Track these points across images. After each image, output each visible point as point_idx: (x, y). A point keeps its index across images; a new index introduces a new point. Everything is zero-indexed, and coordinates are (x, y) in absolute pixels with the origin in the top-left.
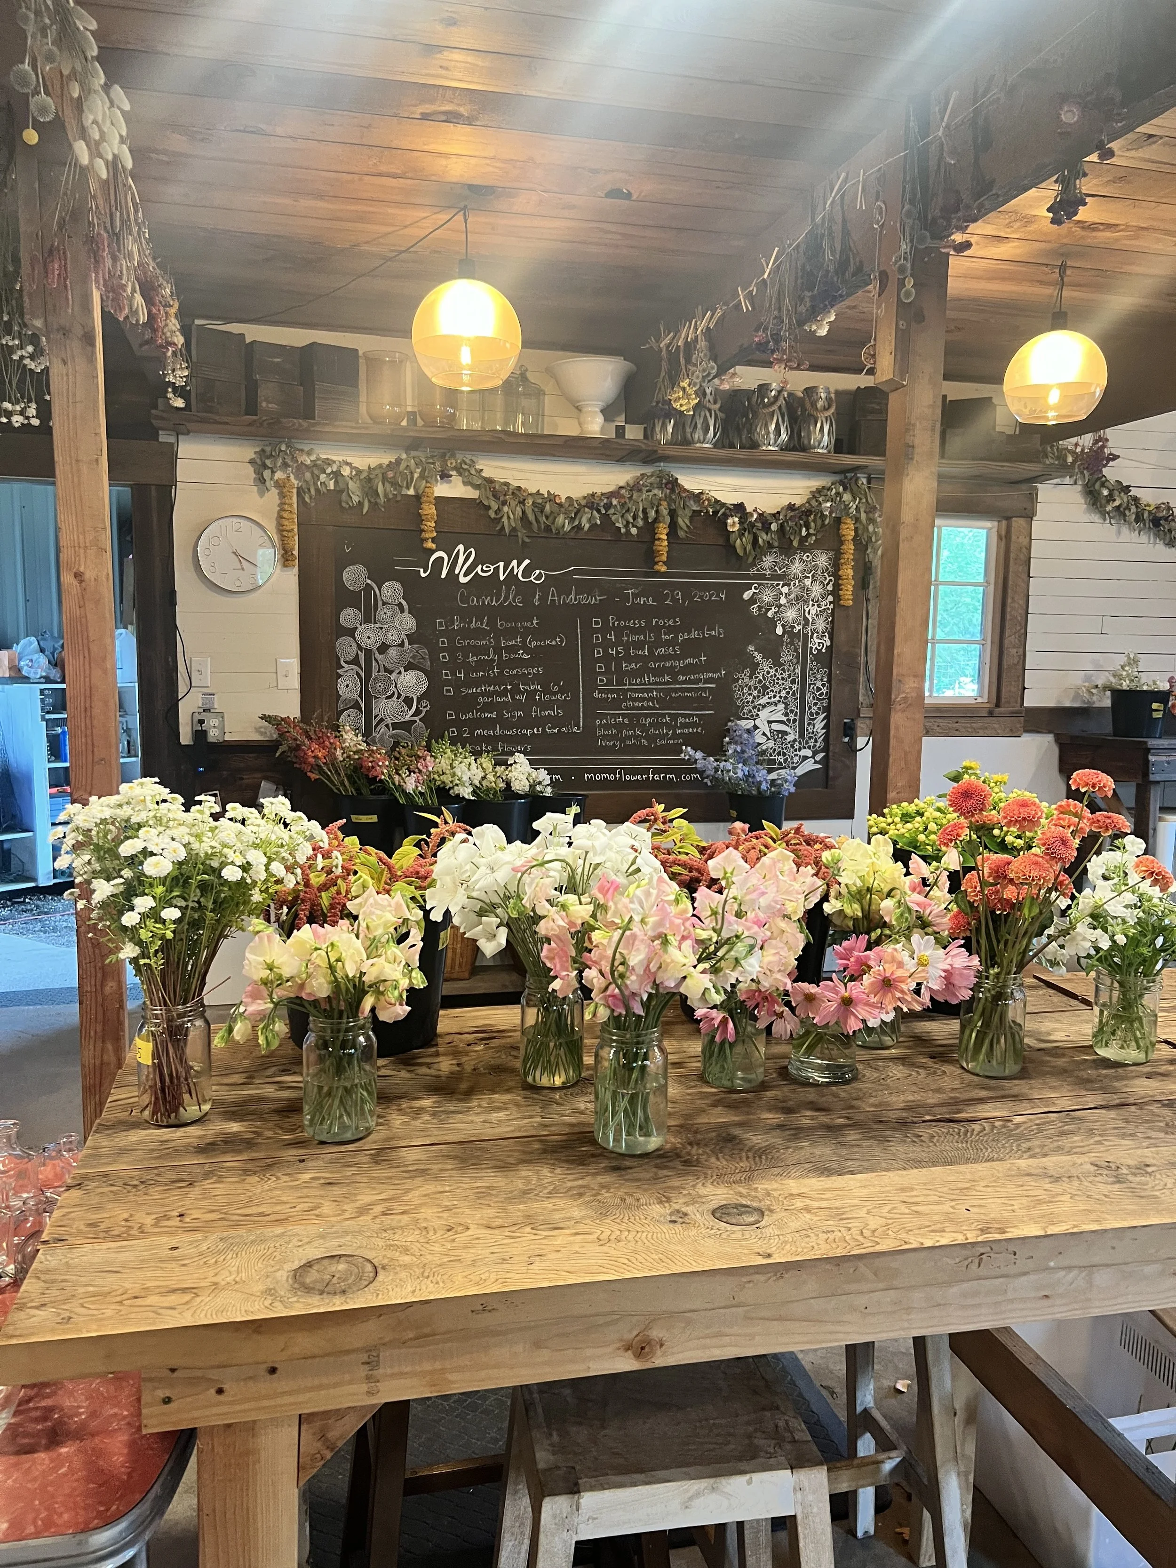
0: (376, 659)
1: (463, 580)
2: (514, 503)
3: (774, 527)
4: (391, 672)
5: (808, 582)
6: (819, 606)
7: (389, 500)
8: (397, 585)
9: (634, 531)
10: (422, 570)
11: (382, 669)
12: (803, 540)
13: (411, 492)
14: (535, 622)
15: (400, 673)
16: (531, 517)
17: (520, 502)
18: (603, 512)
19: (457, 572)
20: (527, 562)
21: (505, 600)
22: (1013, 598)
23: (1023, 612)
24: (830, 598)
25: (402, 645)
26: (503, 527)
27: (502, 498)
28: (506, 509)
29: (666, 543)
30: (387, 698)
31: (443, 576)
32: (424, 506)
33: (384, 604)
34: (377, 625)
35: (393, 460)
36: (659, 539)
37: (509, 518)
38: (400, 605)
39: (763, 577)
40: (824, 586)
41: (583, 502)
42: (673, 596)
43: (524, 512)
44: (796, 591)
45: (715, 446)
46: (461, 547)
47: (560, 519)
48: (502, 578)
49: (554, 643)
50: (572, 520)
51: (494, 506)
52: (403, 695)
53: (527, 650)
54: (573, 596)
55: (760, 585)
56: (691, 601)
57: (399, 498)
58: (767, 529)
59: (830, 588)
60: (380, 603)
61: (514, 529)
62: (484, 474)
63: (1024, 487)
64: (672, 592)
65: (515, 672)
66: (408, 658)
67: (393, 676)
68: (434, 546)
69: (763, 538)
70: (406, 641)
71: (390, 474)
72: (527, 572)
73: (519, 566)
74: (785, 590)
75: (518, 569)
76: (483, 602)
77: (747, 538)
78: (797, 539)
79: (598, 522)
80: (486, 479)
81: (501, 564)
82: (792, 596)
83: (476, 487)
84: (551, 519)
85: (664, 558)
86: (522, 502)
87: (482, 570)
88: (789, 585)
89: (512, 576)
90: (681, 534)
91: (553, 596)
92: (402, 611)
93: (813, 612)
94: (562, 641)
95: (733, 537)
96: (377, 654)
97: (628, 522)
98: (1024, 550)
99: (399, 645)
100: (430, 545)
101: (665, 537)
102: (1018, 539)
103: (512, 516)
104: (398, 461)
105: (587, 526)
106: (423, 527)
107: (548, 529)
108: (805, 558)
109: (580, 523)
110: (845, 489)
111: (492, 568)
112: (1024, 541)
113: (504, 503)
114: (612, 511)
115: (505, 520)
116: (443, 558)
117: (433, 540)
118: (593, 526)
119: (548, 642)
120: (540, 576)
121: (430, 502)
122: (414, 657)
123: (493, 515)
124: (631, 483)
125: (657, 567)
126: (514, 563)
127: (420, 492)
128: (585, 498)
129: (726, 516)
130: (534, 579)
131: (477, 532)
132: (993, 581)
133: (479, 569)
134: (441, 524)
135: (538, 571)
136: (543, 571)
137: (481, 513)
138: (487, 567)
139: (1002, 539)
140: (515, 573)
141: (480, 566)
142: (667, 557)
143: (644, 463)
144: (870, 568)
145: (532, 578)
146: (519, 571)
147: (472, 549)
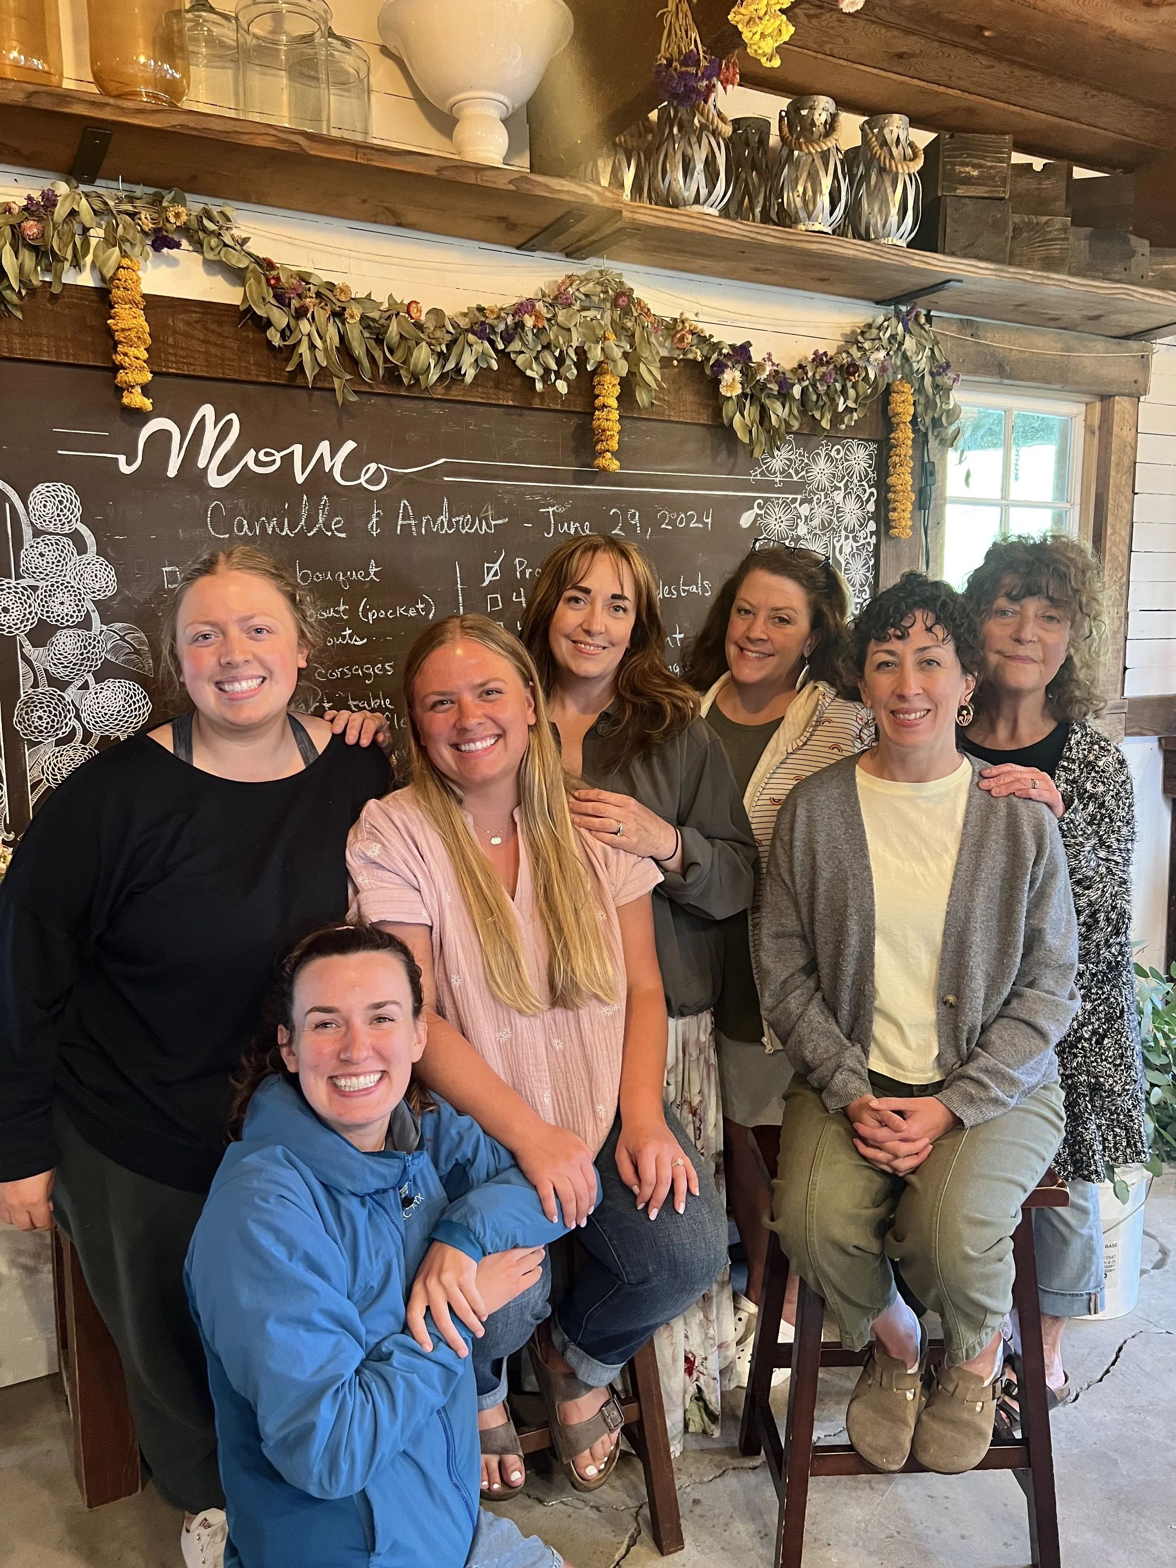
0: (25, 659)
1: (217, 481)
2: (322, 315)
3: (797, 391)
4: (63, 685)
5: (838, 496)
6: (855, 539)
7: (33, 292)
8: (66, 492)
9: (562, 387)
10: (122, 459)
11: (42, 681)
12: (837, 419)
13: (86, 279)
14: (373, 570)
15: (85, 686)
16: (359, 351)
17: (334, 314)
18: (500, 346)
19: (202, 464)
20: (350, 445)
21: (310, 525)
22: (1113, 527)
23: (1125, 549)
24: (872, 526)
25: (86, 624)
26: (300, 366)
27: (295, 303)
28: (305, 326)
29: (615, 415)
30: (59, 743)
31: (172, 472)
32: (118, 309)
33: (37, 533)
34: (24, 582)
35: (36, 195)
36: (604, 406)
37: (312, 347)
38: (76, 537)
39: (769, 486)
40: (863, 504)
41: (464, 323)
42: (625, 521)
43: (342, 338)
44: (821, 513)
45: (725, 213)
46: (207, 411)
47: (422, 355)
48: (300, 479)
49: (412, 613)
50: (442, 357)
51: (280, 318)
52: (97, 734)
53: (360, 629)
54: (444, 518)
55: (766, 500)
56: (657, 530)
57: (56, 289)
58: (784, 396)
59: (871, 507)
60: (27, 532)
61: (323, 373)
62: (250, 247)
63: (1133, 344)
64: (624, 511)
65: (338, 673)
66: (103, 652)
67: (71, 694)
68: (147, 404)
69: (778, 412)
70: (95, 617)
71: (31, 228)
72: (352, 466)
73: (333, 454)
74: (804, 510)
75: (335, 460)
76: (263, 528)
77: (751, 412)
78: (828, 416)
79: (495, 366)
80: (257, 260)
81: (297, 449)
82: (816, 522)
83: (237, 275)
84: (399, 353)
85: (614, 445)
86: (339, 315)
87: (258, 462)
88: (810, 501)
89: (320, 477)
90: (642, 398)
91: (406, 517)
92: (82, 549)
93: (847, 550)
94: (427, 610)
95: (729, 408)
96: (28, 648)
97: (547, 370)
98: (1128, 449)
99: (79, 626)
100: (136, 399)
101: (614, 403)
102: (1121, 432)
103: (318, 343)
104: (50, 200)
105: (470, 374)
106: (118, 358)
107: (393, 375)
108: (833, 453)
109: (458, 369)
110: (907, 330)
111: (278, 456)
112: (1127, 434)
113: (301, 313)
114: (516, 345)
115: (304, 349)
116: (168, 434)
117: (146, 390)
118: (483, 373)
119: (400, 611)
120: (378, 473)
121: (133, 302)
122: (115, 650)
123: (277, 341)
124: (552, 292)
125: (601, 462)
126: (324, 447)
127: (108, 275)
128: (465, 315)
129: (720, 367)
130: (366, 482)
131: (244, 377)
132: (1078, 501)
133: (249, 458)
134: (163, 356)
135: (373, 466)
136: (382, 467)
137: (251, 335)
138: (267, 454)
139: (1093, 433)
140: (327, 470)
141: (252, 452)
142: (619, 442)
143: (568, 255)
144: (932, 473)
145: (362, 480)
146: (335, 465)
147: (233, 416)
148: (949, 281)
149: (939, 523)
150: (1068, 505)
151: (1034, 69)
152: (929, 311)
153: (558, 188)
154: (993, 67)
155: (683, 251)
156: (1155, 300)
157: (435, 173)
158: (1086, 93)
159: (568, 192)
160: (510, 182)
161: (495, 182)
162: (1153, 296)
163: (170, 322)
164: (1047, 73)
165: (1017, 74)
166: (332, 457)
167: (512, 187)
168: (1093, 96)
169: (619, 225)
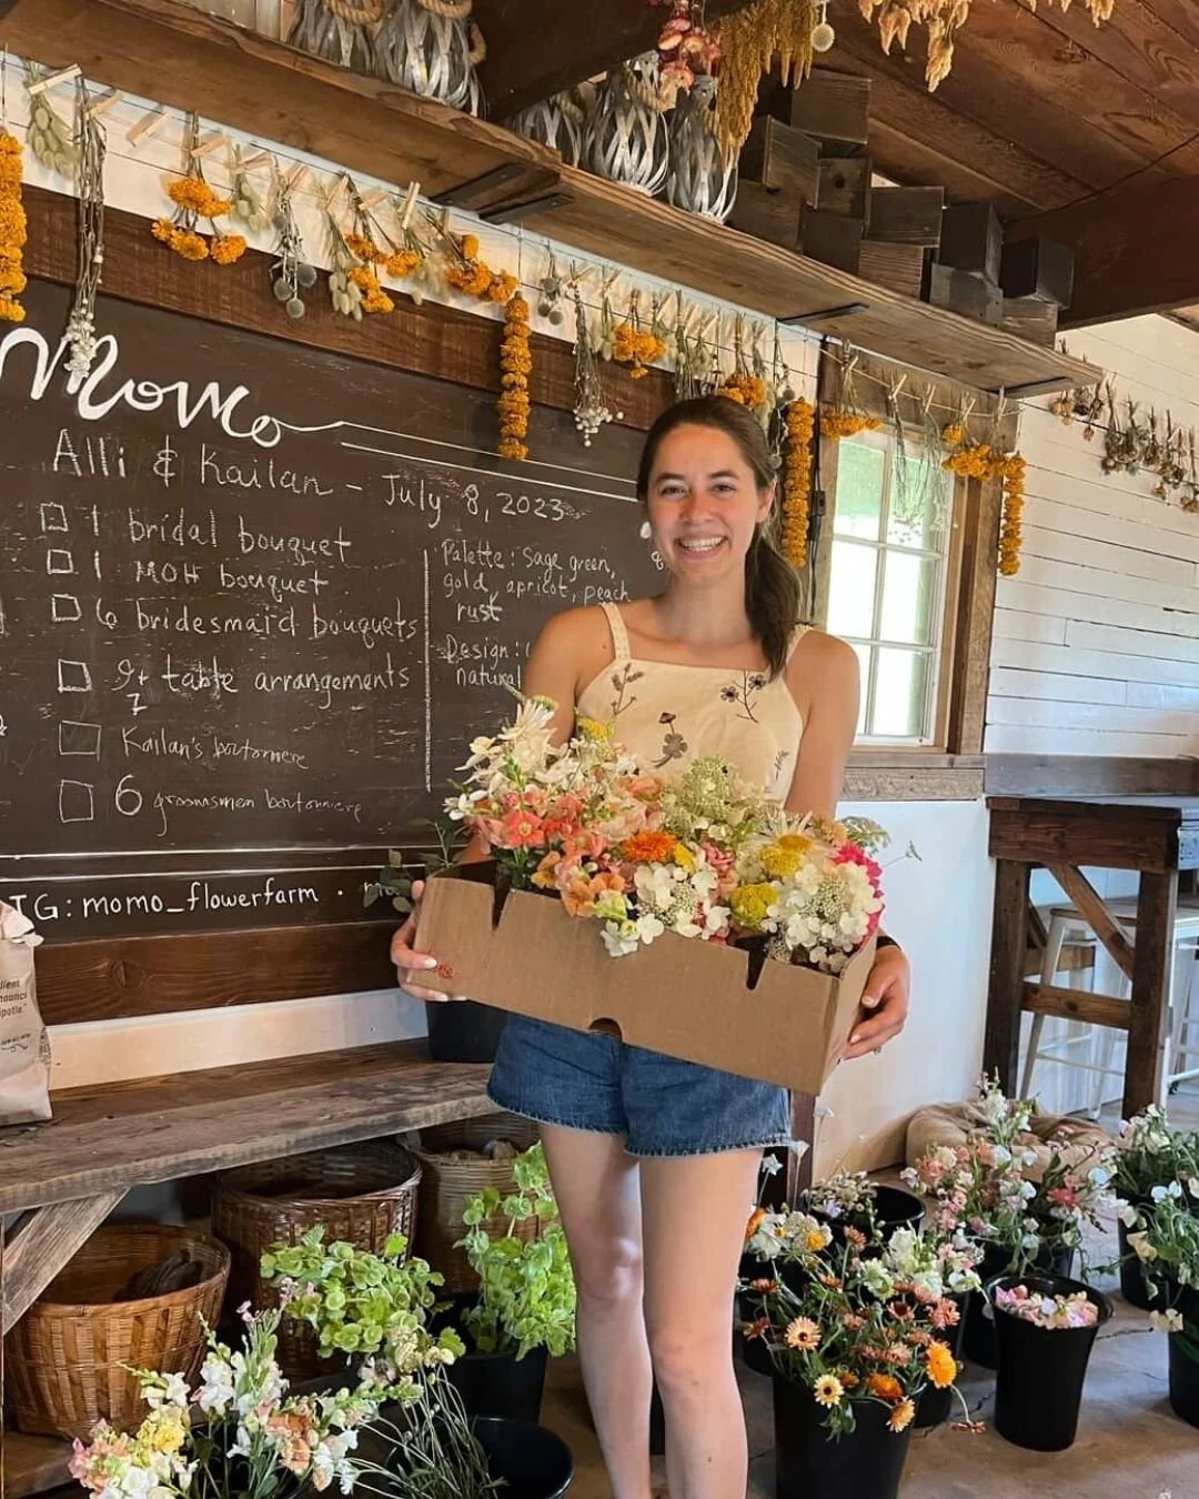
1: (89, 412)
19: (72, 387)
20: (241, 392)
29: (525, 397)
36: (514, 385)
48: (184, 422)
72: (242, 416)
73: (222, 399)
75: (224, 405)
81: (183, 387)
85: (522, 430)
87: (136, 395)
89: (206, 420)
101: (524, 383)
111: (160, 392)
112: (993, 489)
116: (34, 348)
120: (270, 428)
126: (213, 389)
130: (257, 435)
131: (126, 294)
132: (947, 552)
133: (127, 389)
134: (36, 256)
135: (266, 419)
136: (275, 421)
137: (137, 247)
138: (147, 388)
139: (963, 484)
140: (215, 415)
141: (130, 385)
142: (527, 429)
143: (482, 217)
144: (823, 503)
145: (253, 433)
146: (224, 412)
147: (111, 338)
148: (856, 304)
149: (826, 557)
150: (937, 555)
151: (944, 105)
152: (825, 337)
153: (499, 137)
154: (904, 95)
155: (607, 231)
156: (1034, 354)
157: (374, 97)
158: (983, 138)
159: (508, 143)
160: (452, 121)
161: (435, 119)
162: (1030, 349)
163: (47, 217)
164: (953, 111)
165: (925, 106)
166: (222, 401)
167: (452, 127)
168: (989, 142)
169: (553, 189)
